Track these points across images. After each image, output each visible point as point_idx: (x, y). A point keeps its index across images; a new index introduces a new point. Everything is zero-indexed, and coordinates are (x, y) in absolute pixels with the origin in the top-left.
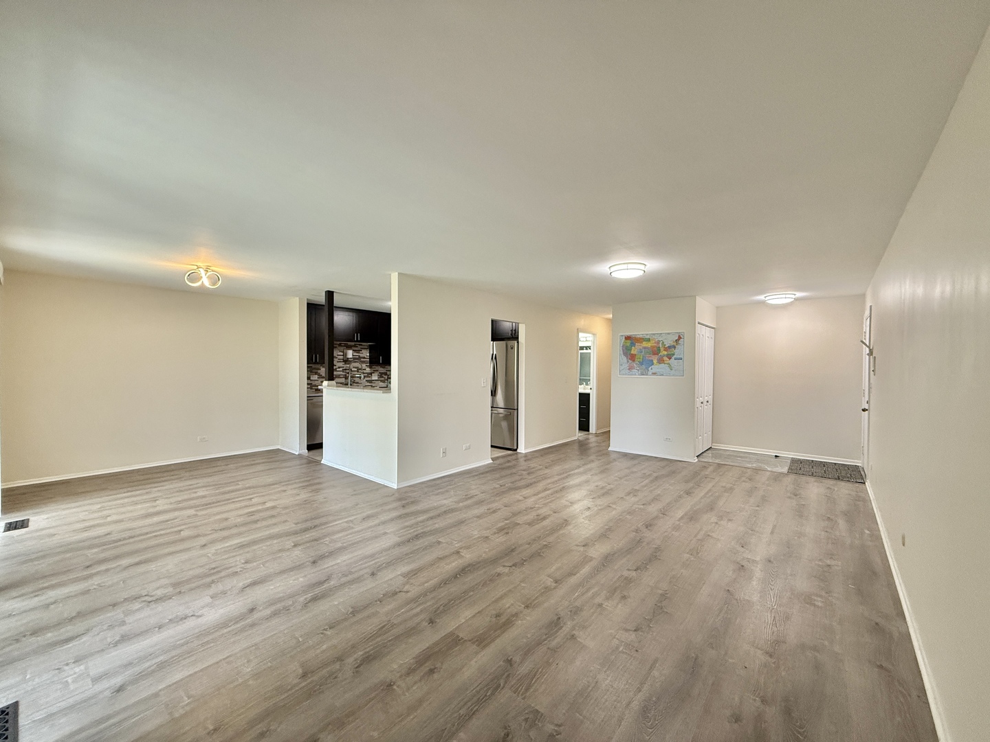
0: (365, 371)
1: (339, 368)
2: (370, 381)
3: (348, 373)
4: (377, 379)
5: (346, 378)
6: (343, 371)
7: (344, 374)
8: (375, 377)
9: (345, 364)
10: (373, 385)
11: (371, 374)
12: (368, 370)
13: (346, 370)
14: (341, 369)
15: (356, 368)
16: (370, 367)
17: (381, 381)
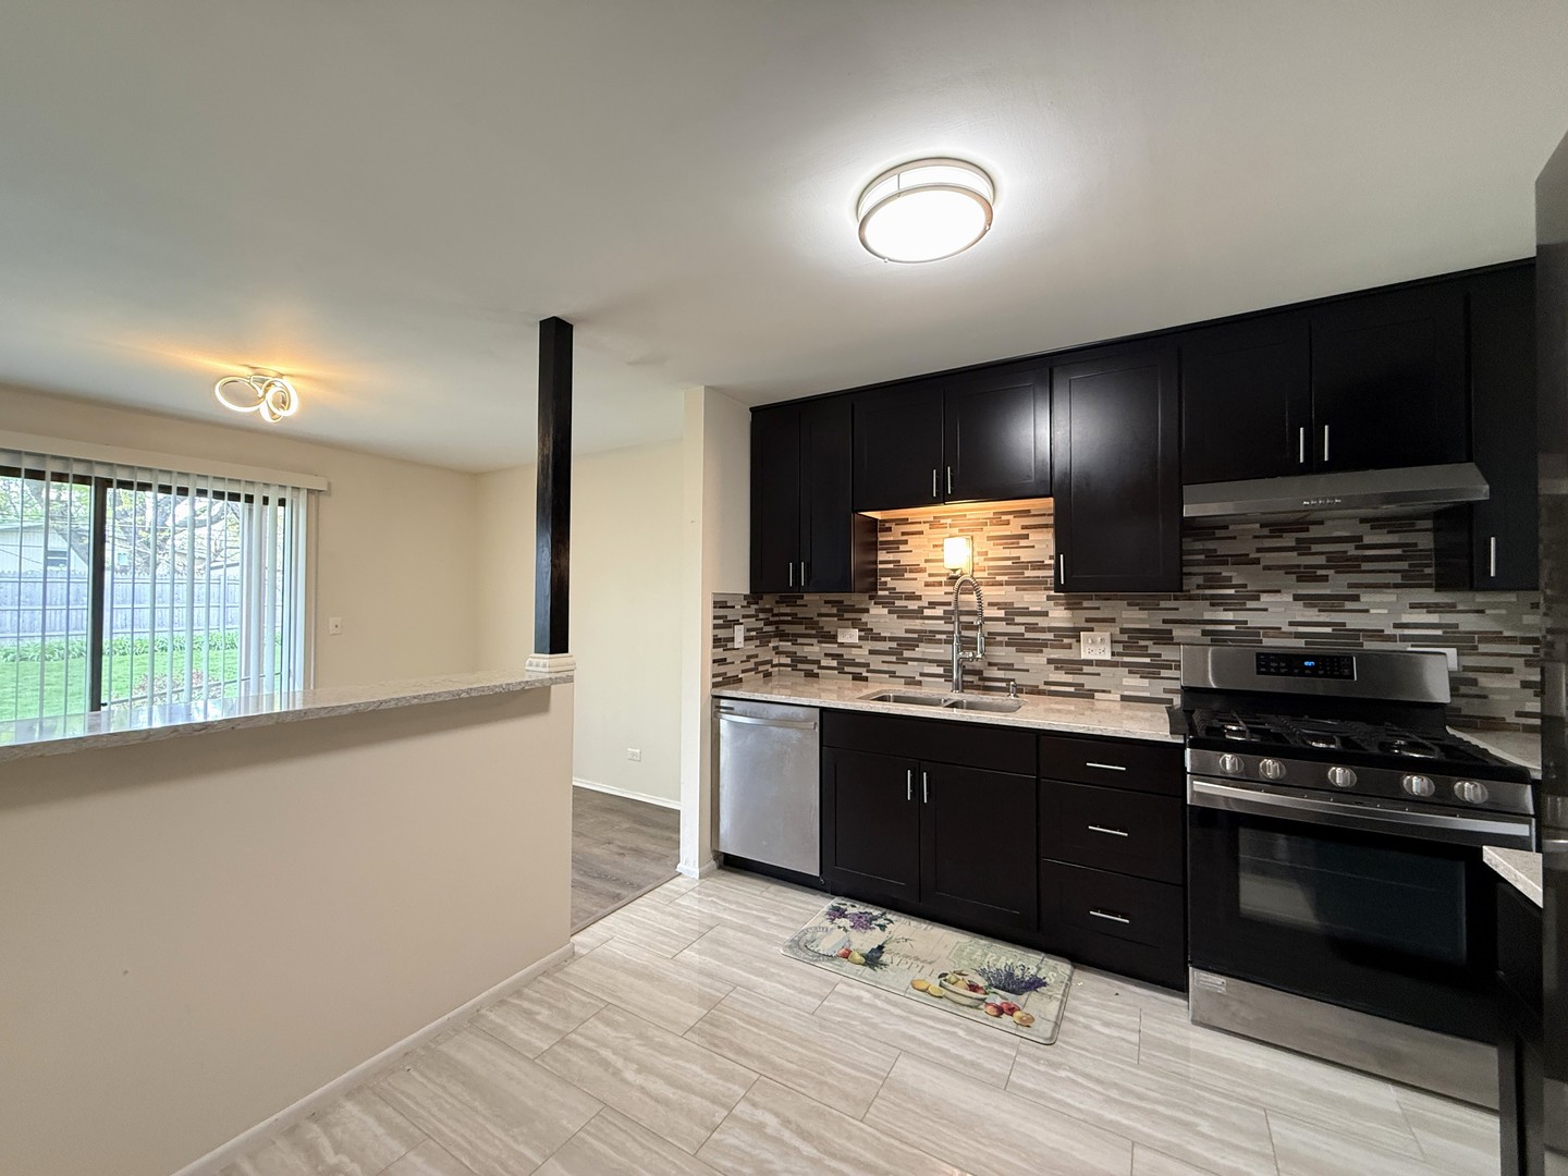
0: (1042, 622)
1: (932, 605)
2: (1076, 666)
4: (1108, 656)
5: (968, 644)
6: (947, 617)
8: (1095, 647)
10: (1089, 683)
11: (1075, 633)
12: (1060, 616)
13: (957, 612)
14: (939, 611)
15: (999, 606)
16: (1070, 604)
17: (1134, 669)
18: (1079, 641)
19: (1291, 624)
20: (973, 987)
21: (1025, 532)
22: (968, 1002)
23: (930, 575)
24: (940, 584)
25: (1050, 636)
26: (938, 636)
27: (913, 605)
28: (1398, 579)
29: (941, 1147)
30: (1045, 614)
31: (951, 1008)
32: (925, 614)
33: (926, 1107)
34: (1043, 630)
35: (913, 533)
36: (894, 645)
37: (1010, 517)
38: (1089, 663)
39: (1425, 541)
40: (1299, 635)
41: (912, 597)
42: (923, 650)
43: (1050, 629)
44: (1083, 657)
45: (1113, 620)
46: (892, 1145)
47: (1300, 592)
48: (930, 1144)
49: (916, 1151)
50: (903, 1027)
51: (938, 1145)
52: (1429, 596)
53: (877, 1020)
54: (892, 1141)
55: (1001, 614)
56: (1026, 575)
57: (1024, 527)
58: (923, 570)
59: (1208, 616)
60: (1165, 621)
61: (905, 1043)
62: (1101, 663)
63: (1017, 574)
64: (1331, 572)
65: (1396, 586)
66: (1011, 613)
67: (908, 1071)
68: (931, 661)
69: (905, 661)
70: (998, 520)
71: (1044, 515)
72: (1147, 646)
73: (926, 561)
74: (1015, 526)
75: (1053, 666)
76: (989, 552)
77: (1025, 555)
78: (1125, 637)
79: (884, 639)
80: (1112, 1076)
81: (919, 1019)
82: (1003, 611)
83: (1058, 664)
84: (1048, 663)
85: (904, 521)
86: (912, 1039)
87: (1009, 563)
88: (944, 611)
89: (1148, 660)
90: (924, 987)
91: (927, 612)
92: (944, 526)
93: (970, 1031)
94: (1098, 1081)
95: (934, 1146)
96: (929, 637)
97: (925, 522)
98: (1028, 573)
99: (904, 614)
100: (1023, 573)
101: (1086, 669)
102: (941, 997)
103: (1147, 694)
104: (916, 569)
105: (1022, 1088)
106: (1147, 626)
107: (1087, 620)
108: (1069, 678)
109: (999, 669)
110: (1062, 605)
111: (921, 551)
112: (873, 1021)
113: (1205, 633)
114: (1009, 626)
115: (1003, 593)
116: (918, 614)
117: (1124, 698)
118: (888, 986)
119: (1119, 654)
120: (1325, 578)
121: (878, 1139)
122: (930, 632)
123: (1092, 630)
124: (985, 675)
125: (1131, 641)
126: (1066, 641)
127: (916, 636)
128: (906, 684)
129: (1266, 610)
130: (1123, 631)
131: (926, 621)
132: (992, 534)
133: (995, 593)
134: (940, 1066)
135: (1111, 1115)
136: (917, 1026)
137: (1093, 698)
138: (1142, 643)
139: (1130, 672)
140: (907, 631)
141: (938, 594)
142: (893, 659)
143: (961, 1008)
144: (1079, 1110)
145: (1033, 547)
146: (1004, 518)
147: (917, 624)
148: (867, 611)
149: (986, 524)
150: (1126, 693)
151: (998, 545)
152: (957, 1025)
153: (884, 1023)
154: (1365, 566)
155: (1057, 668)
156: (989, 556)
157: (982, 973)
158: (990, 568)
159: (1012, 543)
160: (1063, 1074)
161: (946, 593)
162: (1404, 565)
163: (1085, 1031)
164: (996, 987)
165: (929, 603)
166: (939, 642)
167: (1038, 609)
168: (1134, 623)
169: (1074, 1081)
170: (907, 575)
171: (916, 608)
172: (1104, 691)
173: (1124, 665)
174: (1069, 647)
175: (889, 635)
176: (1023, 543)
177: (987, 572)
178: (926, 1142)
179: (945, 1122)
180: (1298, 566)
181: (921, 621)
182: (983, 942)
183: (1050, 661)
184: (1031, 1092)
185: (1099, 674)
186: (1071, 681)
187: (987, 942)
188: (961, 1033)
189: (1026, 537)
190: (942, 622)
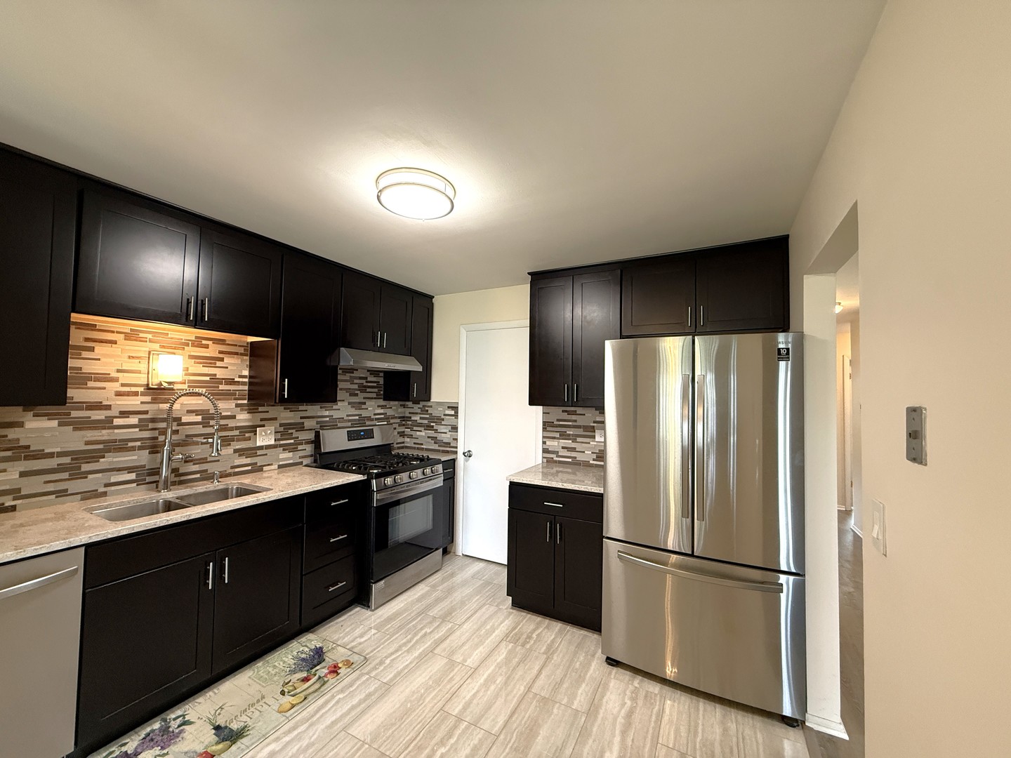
0: (231, 423)
1: (124, 414)
2: (253, 451)
3: (164, 432)
4: (272, 442)
5: (155, 448)
6: (142, 426)
7: (146, 434)
8: (265, 438)
9: (154, 401)
10: (259, 461)
11: (253, 429)
12: (243, 418)
13: (153, 420)
14: (134, 420)
15: (196, 412)
16: (252, 409)
17: (286, 448)
18: (256, 434)
19: (347, 416)
20: (306, 680)
21: (221, 356)
22: (317, 686)
23: (123, 385)
24: (136, 394)
25: (237, 432)
26: (130, 444)
27: (99, 415)
28: (374, 395)
29: (421, 721)
30: (233, 417)
31: (318, 695)
32: (115, 424)
33: (393, 725)
34: (232, 429)
35: (102, 341)
36: (67, 460)
37: (210, 343)
38: (261, 448)
39: (381, 381)
40: (349, 421)
41: (98, 406)
42: (110, 459)
43: (237, 428)
44: (258, 445)
45: (276, 419)
46: (416, 745)
47: (350, 401)
48: (419, 726)
49: (421, 734)
50: (321, 727)
51: (419, 723)
52: (382, 402)
53: (305, 743)
54: (413, 745)
55: (199, 418)
56: (220, 388)
57: (220, 352)
58: (116, 380)
59: (319, 414)
60: (301, 418)
61: (336, 728)
62: (268, 447)
63: (214, 388)
64: (359, 392)
65: (375, 398)
66: (207, 417)
67: (365, 727)
68: (119, 470)
69: (84, 475)
70: (198, 343)
71: (236, 345)
72: (292, 433)
73: (118, 371)
74: (213, 350)
75: (237, 454)
76: (190, 368)
77: (220, 373)
78: (282, 429)
79: (51, 455)
80: (395, 646)
81: (318, 716)
82: (200, 417)
83: (240, 452)
84: (234, 453)
85: (92, 327)
86: (334, 723)
87: (207, 378)
88: (139, 419)
89: (292, 441)
90: (289, 706)
91: (117, 422)
92: (143, 340)
93: (342, 691)
94: (397, 651)
95: (421, 724)
96: (121, 446)
97: (118, 332)
98: (221, 387)
99: (81, 425)
100: (218, 387)
101: (259, 452)
102: (305, 698)
103: (291, 461)
104: (106, 378)
105: (392, 680)
106: (292, 421)
107: (262, 420)
108: (248, 461)
109: (194, 464)
110: (246, 410)
111: (112, 360)
112: (305, 745)
113: (318, 423)
114: (205, 429)
115: (201, 402)
116: (107, 423)
117: (280, 467)
118: (274, 728)
119: (279, 440)
120: (357, 395)
121: (410, 752)
122: (120, 441)
123: (264, 426)
124: (181, 471)
125: (285, 431)
126: (247, 435)
127: (101, 446)
128: (82, 500)
129: (339, 409)
130: (281, 425)
131: (116, 431)
132: (193, 354)
133: (194, 402)
134: (363, 712)
135: (416, 654)
136: (322, 720)
137: (262, 471)
138: (290, 431)
139: (284, 450)
140: (87, 443)
141: (134, 403)
142: (65, 475)
143: (321, 690)
144: (411, 663)
145: (227, 368)
146: (204, 342)
147: (104, 434)
148: (21, 425)
149: (188, 345)
150: (281, 463)
151: (198, 363)
152: (333, 697)
153: (311, 737)
154: (368, 390)
155: (240, 455)
156: (189, 372)
157: (293, 672)
158: (190, 381)
159: (211, 363)
160: (388, 661)
161: (142, 403)
162: (376, 390)
163: (362, 645)
164: (312, 669)
165: (121, 413)
166: (133, 448)
167: (229, 414)
168: (287, 420)
169: (394, 659)
170: (90, 384)
171: (103, 417)
172: (269, 465)
173: (281, 446)
174: (249, 439)
175: (59, 450)
176: (219, 364)
177: (187, 385)
178: (416, 728)
179: (405, 717)
180: (350, 389)
181: (111, 431)
182: (260, 664)
183: (236, 451)
184: (395, 676)
185: (266, 454)
186: (249, 462)
187: (262, 663)
188: (341, 696)
189: (222, 360)
190: (137, 430)
